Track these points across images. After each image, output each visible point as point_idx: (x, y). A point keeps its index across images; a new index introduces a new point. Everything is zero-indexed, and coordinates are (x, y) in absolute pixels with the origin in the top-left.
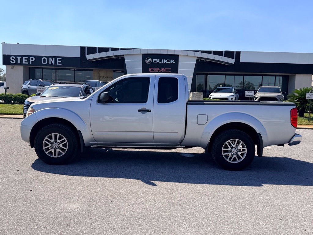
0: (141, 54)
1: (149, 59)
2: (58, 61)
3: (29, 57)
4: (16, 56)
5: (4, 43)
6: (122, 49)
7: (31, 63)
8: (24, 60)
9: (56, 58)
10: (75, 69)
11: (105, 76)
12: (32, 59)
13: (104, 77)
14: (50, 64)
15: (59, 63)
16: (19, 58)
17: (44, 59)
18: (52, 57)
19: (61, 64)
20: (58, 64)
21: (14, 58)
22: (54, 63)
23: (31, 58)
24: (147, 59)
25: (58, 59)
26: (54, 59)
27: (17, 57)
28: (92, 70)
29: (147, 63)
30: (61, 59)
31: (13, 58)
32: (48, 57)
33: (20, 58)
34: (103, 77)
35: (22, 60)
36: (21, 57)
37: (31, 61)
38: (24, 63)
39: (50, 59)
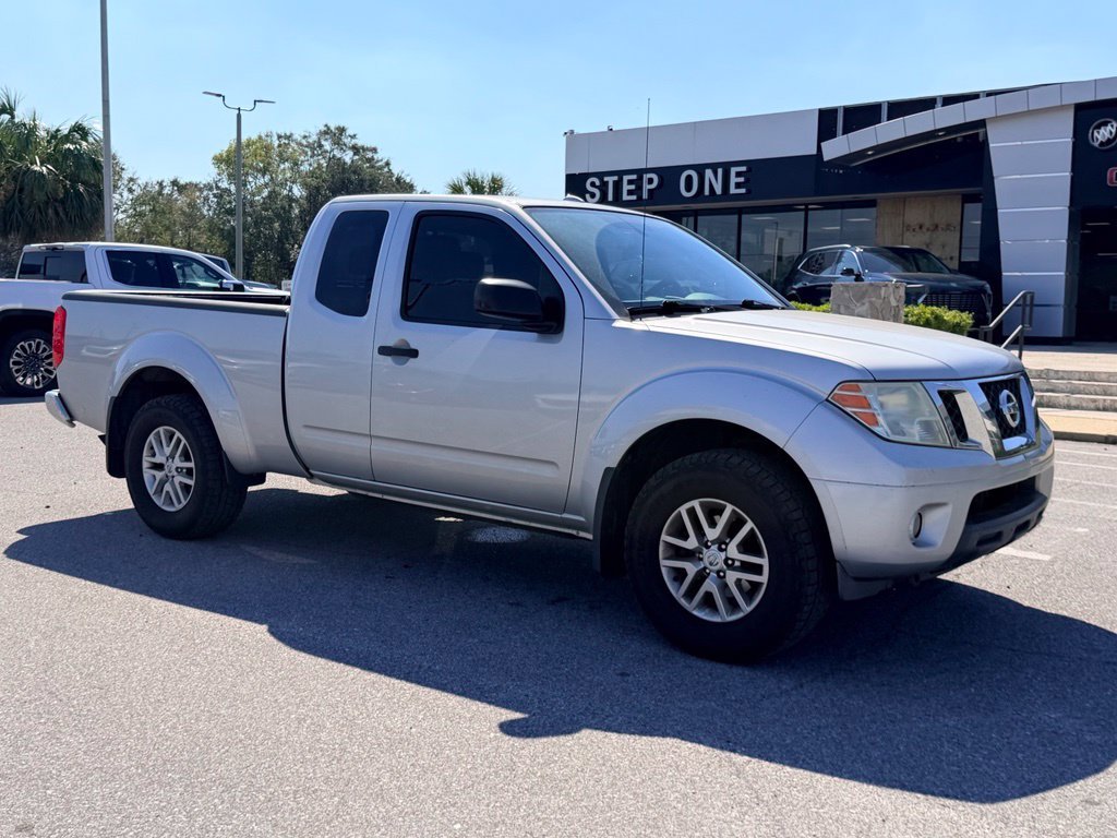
0: (1062, 108)
1: (1105, 124)
2: (734, 180)
3: (640, 172)
4: (600, 175)
5: (572, 132)
6: (949, 100)
7: (645, 196)
8: (626, 187)
9: (727, 166)
10: (806, 205)
11: (927, 224)
12: (650, 181)
13: (921, 227)
14: (707, 192)
15: (738, 185)
16: (610, 180)
17: (689, 179)
18: (714, 167)
19: (743, 191)
20: (733, 190)
21: (598, 183)
22: (718, 190)
23: (646, 176)
24: (1098, 127)
25: (734, 170)
26: (720, 171)
27: (606, 179)
28: (872, 204)
29: (1096, 144)
30: (744, 169)
31: (593, 184)
32: (700, 169)
33: (614, 182)
34: (917, 227)
35: (618, 186)
36: (616, 178)
37: (646, 187)
38: (626, 197)
39: (709, 173)
